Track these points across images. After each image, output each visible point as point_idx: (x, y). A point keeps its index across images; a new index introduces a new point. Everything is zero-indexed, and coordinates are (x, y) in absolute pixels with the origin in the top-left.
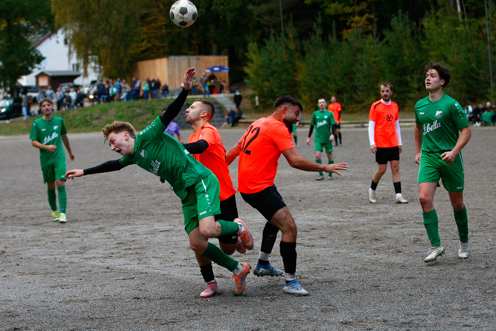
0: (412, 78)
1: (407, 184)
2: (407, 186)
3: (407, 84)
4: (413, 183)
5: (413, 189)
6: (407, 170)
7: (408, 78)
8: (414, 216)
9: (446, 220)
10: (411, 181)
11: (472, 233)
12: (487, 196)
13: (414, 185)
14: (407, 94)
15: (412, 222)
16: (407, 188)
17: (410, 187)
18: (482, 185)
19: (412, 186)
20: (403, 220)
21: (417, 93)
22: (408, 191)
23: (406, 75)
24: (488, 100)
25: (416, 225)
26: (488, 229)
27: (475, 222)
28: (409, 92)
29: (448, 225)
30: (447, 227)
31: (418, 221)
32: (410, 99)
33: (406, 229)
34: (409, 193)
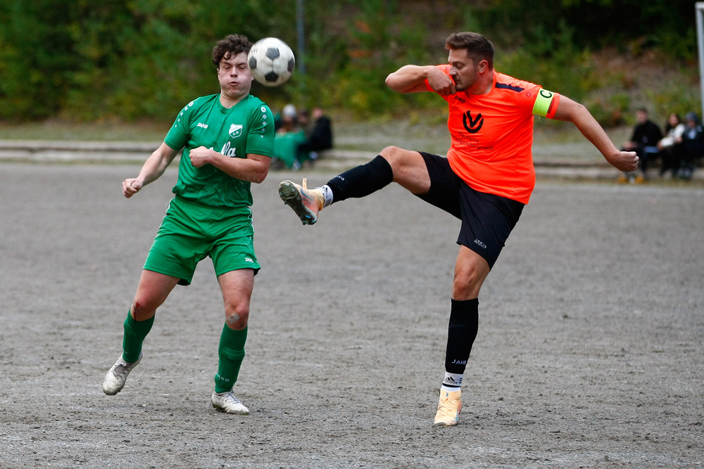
0: (85, 31)
1: (54, 319)
2: (54, 324)
3: (68, 45)
4: (72, 319)
5: (70, 333)
6: (58, 282)
7: (74, 31)
8: (68, 408)
9: (153, 423)
10: (66, 312)
11: (222, 461)
12: (271, 363)
13: (73, 323)
14: (68, 74)
15: (61, 424)
16: (55, 330)
17: (63, 328)
18: (260, 332)
19: (69, 327)
20: (36, 419)
21: (97, 72)
22: (56, 340)
23: (68, 21)
24: (288, 100)
25: (72, 432)
26: (266, 452)
27: (233, 430)
28: (75, 68)
29: (158, 437)
30: (157, 442)
31: (78, 423)
32: (77, 87)
33: (44, 443)
34: (57, 344)
